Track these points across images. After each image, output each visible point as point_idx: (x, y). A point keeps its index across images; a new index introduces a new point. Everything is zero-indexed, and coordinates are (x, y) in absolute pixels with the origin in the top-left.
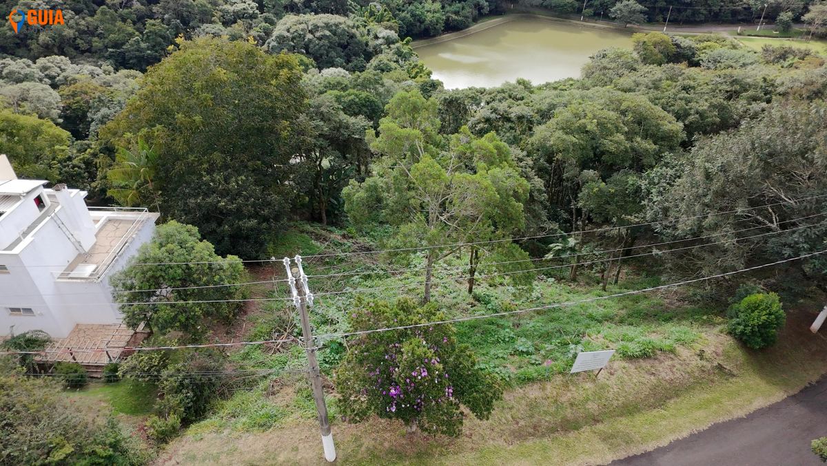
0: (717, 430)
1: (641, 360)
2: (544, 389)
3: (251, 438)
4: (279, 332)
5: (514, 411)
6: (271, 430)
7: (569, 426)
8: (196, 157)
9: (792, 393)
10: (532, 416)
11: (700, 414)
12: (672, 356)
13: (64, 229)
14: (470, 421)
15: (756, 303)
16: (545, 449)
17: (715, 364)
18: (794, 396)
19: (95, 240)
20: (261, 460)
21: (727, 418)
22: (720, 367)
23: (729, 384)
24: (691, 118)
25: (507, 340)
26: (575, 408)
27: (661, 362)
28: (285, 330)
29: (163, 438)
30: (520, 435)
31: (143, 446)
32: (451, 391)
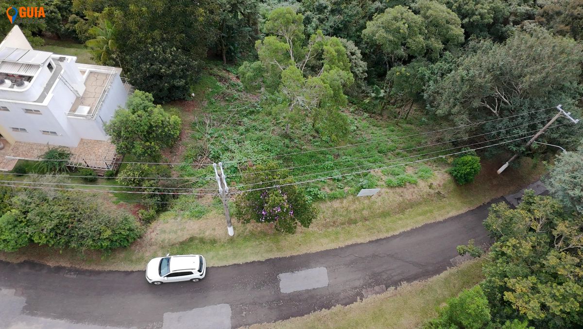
0: (426, 227)
1: (397, 188)
2: (342, 203)
3: (192, 223)
4: (202, 156)
5: (325, 214)
6: (201, 219)
7: (352, 222)
8: (143, 34)
9: (472, 208)
10: (333, 217)
11: (420, 218)
12: (414, 186)
13: (68, 85)
14: (300, 228)
15: (466, 161)
16: (337, 233)
17: (437, 191)
18: (473, 210)
19: (85, 88)
20: (197, 234)
21: (433, 221)
22: (439, 193)
23: (441, 202)
24: (475, 17)
25: (329, 168)
26: (356, 213)
27: (408, 189)
28: (205, 154)
29: (148, 221)
30: (326, 226)
31: (138, 224)
32: (292, 213)
